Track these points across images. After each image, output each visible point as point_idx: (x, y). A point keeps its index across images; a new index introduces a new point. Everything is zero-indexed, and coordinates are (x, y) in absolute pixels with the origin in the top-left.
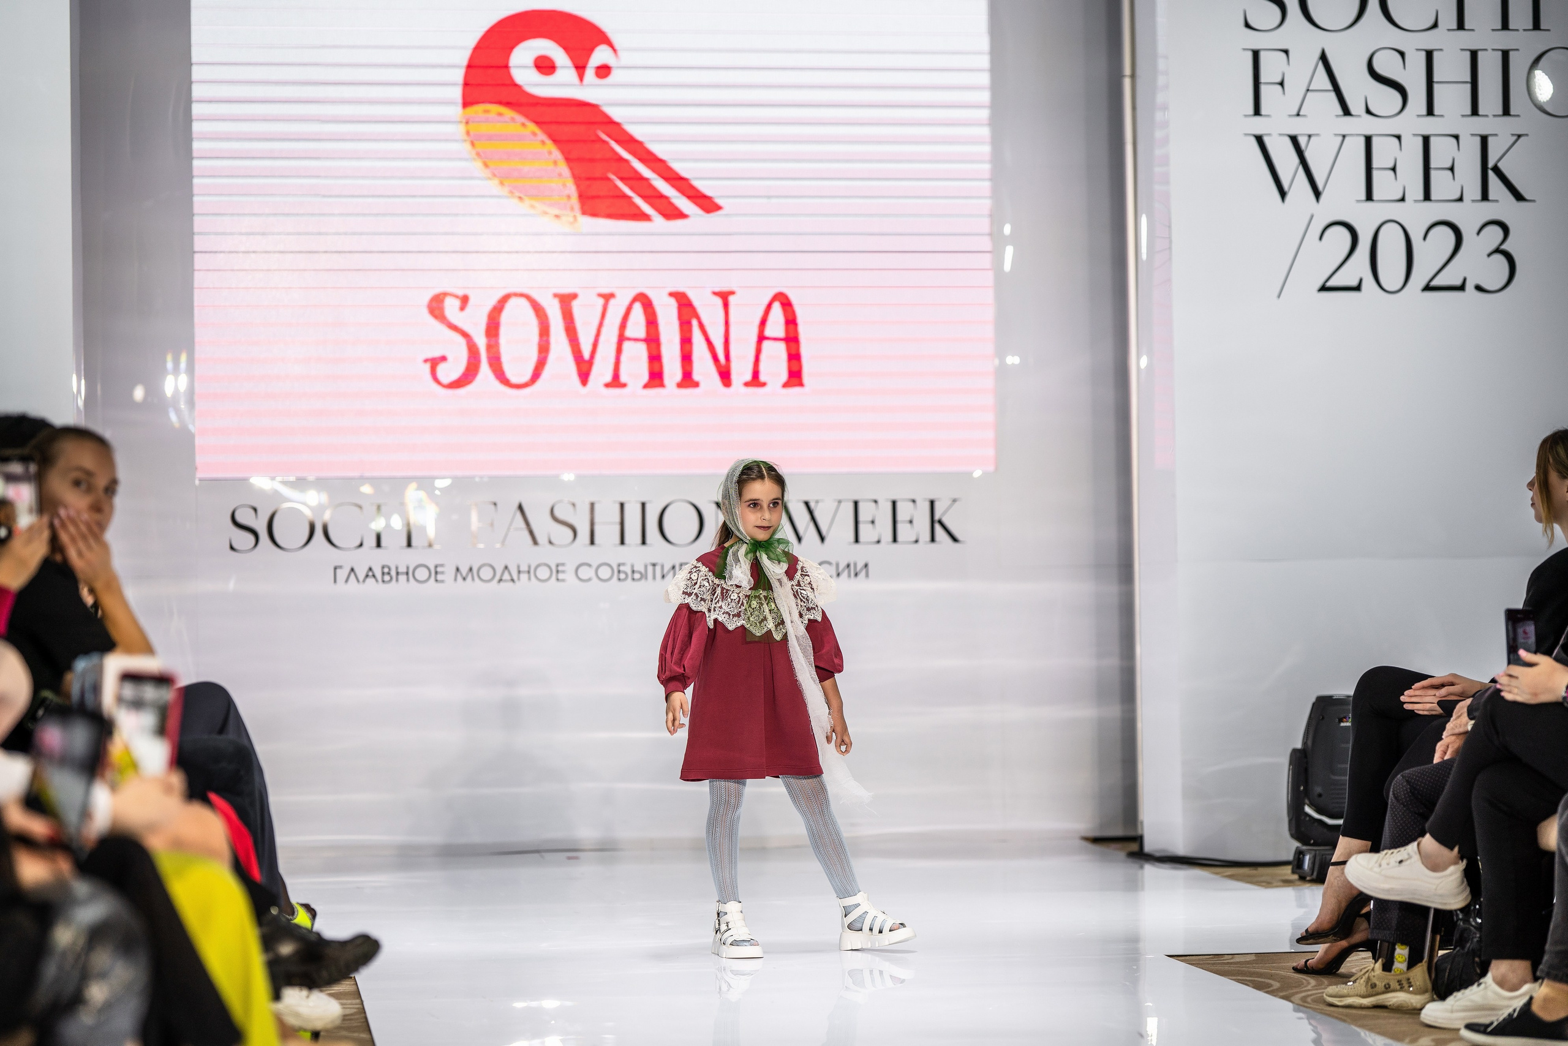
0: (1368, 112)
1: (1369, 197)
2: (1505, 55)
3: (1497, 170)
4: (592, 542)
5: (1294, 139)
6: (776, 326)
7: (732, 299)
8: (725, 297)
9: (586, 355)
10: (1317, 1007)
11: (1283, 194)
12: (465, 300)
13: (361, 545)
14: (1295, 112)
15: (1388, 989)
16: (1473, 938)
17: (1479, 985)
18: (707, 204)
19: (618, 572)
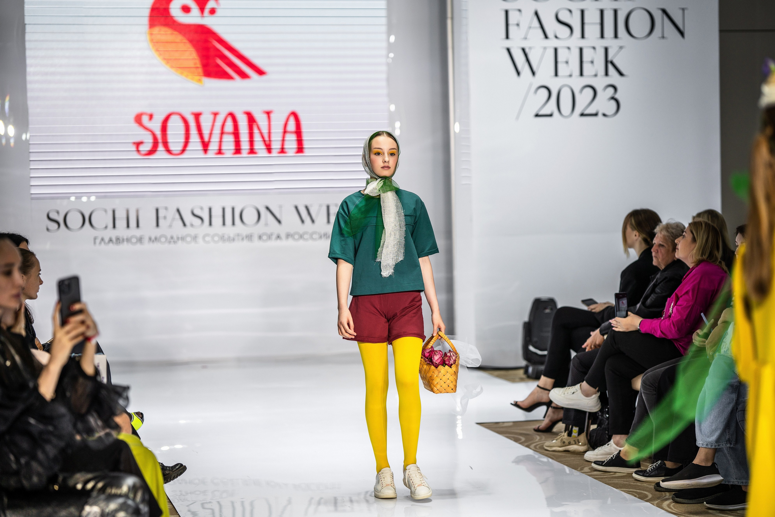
0: (556, 37)
1: (556, 74)
2: (616, 12)
3: (612, 63)
4: (210, 224)
5: (523, 50)
6: (292, 126)
7: (272, 115)
8: (268, 113)
9: (206, 139)
10: (541, 451)
11: (518, 73)
12: (151, 117)
13: (106, 227)
14: (523, 37)
15: (570, 444)
16: (605, 423)
17: (608, 445)
18: (260, 72)
19: (222, 238)
